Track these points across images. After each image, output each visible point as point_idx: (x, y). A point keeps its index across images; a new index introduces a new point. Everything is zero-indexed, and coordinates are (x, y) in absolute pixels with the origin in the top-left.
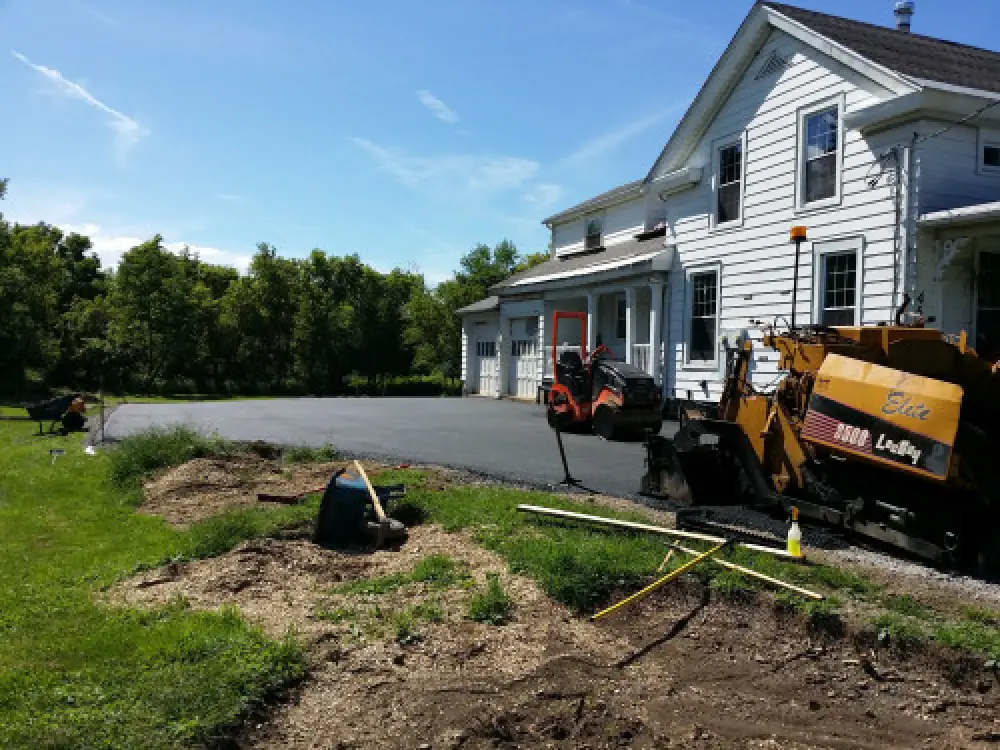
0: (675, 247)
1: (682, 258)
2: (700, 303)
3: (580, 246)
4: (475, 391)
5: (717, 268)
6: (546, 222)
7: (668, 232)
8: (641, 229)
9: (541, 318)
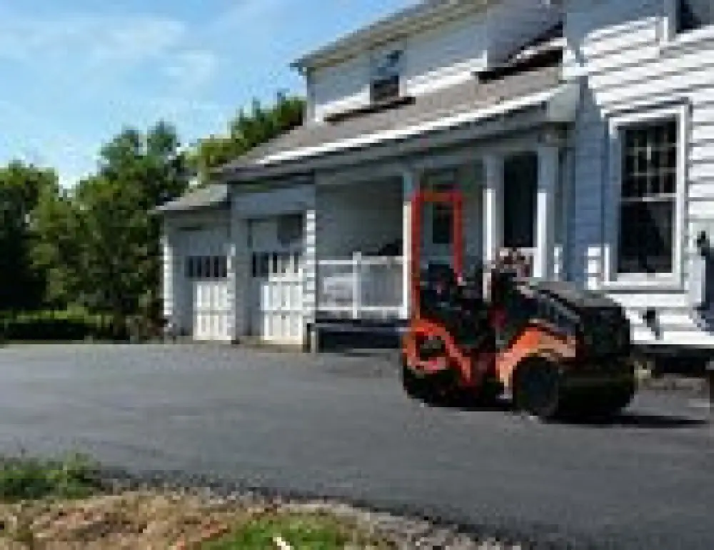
0: (583, 81)
1: (600, 98)
2: (637, 174)
3: (362, 99)
4: (185, 332)
5: (681, 111)
6: (298, 65)
7: (568, 56)
8: (482, 64)
9: (311, 216)
